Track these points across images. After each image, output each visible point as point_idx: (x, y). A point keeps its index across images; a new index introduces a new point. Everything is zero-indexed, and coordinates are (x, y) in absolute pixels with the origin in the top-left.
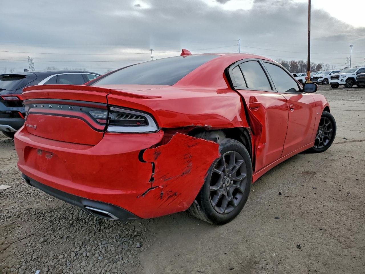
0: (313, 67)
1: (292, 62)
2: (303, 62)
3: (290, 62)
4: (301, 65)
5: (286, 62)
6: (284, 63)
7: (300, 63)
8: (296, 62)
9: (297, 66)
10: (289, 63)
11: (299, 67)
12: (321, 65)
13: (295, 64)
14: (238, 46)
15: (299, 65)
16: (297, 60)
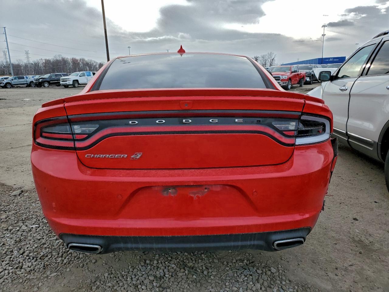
0: (95, 66)
1: (73, 59)
2: (84, 60)
3: (71, 59)
4: (83, 63)
5: (67, 59)
6: (64, 60)
7: (81, 61)
8: (77, 59)
9: (79, 64)
10: (69, 60)
11: (81, 65)
12: (102, 64)
13: (77, 61)
14: (5, 35)
15: (81, 63)
16: (78, 58)
